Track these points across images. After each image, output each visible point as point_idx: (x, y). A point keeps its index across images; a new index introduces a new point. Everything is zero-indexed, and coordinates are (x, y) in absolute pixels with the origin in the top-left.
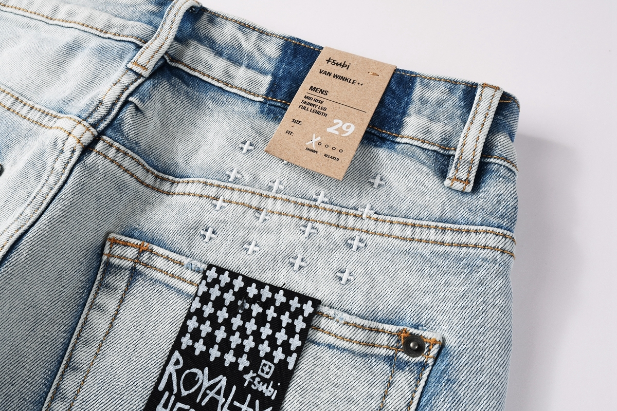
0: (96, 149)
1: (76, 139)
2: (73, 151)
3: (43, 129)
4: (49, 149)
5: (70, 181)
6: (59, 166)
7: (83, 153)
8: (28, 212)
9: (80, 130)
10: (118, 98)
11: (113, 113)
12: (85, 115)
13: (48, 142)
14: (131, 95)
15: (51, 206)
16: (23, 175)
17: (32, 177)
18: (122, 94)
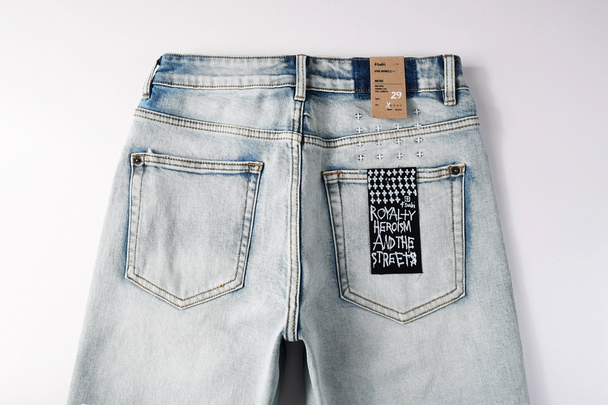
0: (305, 141)
1: (297, 141)
3: (273, 140)
4: (286, 149)
5: (303, 159)
6: (295, 155)
7: (301, 145)
8: (295, 177)
9: (295, 136)
10: (300, 116)
11: (301, 123)
12: (291, 129)
13: (283, 146)
14: (304, 112)
15: (303, 172)
16: (280, 163)
17: (285, 162)
18: (300, 113)
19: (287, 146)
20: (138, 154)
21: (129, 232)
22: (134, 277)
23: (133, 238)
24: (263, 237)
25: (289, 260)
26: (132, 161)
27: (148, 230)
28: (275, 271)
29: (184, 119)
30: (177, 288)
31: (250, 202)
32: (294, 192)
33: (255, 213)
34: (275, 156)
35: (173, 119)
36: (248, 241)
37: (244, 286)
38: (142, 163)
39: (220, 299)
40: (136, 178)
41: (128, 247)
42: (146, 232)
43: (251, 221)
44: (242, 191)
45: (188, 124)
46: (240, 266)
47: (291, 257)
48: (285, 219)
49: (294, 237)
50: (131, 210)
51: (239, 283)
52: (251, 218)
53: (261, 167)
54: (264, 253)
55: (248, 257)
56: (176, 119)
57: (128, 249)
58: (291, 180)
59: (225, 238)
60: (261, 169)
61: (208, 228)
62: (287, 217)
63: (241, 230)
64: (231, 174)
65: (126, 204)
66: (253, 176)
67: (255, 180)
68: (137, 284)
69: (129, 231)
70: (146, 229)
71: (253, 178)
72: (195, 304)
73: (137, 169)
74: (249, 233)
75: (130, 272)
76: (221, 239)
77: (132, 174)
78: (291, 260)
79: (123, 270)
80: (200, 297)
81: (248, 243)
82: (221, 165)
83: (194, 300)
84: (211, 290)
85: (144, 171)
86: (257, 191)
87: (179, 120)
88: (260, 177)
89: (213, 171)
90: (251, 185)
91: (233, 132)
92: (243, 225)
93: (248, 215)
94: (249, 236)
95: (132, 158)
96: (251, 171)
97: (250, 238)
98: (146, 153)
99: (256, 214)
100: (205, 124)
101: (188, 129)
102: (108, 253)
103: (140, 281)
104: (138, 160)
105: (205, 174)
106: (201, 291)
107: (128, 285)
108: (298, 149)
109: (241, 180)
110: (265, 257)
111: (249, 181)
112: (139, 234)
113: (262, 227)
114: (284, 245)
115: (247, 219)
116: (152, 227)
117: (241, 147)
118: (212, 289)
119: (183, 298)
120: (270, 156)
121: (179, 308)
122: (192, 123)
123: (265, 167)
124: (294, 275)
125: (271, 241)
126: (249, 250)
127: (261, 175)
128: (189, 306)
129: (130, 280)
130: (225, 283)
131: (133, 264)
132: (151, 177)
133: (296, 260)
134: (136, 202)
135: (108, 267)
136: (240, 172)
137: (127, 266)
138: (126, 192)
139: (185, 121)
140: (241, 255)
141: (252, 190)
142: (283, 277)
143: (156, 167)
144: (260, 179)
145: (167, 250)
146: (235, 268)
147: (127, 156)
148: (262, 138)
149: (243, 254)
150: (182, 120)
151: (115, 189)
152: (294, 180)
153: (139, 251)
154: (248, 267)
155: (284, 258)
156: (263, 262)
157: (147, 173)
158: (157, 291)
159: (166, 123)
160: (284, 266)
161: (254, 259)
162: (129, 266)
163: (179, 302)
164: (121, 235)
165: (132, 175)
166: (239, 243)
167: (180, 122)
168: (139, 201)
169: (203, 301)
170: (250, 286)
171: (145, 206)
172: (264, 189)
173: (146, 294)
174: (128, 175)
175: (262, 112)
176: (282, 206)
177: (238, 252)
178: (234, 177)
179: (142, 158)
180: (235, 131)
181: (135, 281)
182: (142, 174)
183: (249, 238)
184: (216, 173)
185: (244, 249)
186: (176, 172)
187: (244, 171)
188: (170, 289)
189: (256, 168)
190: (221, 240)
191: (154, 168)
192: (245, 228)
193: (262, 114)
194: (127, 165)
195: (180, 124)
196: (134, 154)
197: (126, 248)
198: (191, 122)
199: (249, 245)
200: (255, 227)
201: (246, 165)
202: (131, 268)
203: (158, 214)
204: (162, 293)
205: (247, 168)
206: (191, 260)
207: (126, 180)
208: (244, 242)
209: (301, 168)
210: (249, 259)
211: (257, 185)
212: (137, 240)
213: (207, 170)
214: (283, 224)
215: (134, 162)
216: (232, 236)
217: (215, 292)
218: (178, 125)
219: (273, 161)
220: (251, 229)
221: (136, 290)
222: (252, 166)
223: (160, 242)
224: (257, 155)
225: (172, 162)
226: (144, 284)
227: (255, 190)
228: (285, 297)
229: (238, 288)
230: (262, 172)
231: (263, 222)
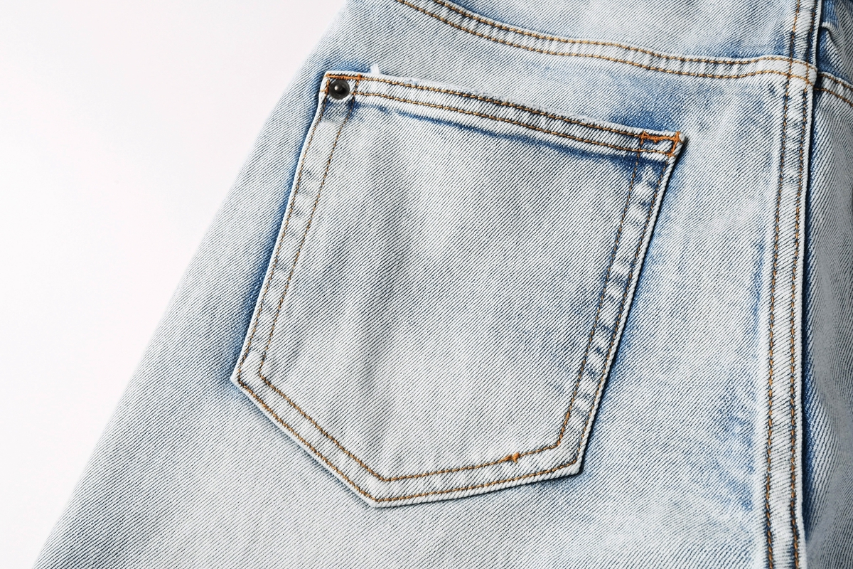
0: (825, 87)
1: (803, 80)
2: (804, 95)
3: (724, 81)
4: (766, 98)
5: (818, 129)
6: (794, 115)
7: (814, 93)
8: (791, 172)
9: (799, 68)
10: (812, 27)
11: (814, 44)
12: (786, 51)
13: (758, 92)
14: (822, 20)
15: (815, 162)
16: (743, 134)
17: (758, 136)
18: (813, 19)
19: (772, 91)
20: (344, 73)
21: (272, 260)
22: (256, 383)
23: (281, 276)
24: (663, 334)
25: (762, 396)
26: (323, 87)
27: (327, 262)
28: (703, 432)
29: (476, 15)
30: (374, 442)
31: (630, 234)
32: (788, 208)
33: (643, 265)
34: (727, 119)
35: (450, 8)
36: (612, 340)
37: (581, 469)
38: (349, 97)
39: (499, 499)
40: (325, 130)
41: (259, 300)
42: (319, 266)
43: (628, 285)
44: (611, 205)
45: (486, 30)
46: (577, 409)
47: (769, 388)
48: (748, 282)
49: (782, 329)
50: (293, 204)
51: (568, 457)
52: (630, 279)
53: (679, 147)
54: (662, 377)
55: (606, 385)
56: (457, 12)
57: (258, 304)
58: (775, 179)
59: (542, 321)
60: (676, 151)
61: (494, 290)
62: (757, 275)
63: (592, 307)
64: (584, 154)
65: (282, 189)
66: (649, 169)
67: (654, 179)
68: (260, 406)
69: (273, 256)
70: (321, 257)
71: (648, 174)
72: (419, 500)
73: (331, 109)
74: (618, 319)
75: (249, 368)
76: (530, 323)
77: (316, 118)
78: (770, 397)
79: (231, 358)
80: (437, 482)
81: (611, 345)
82: (559, 123)
83: (418, 486)
84: (473, 468)
85: (349, 116)
86: (656, 208)
87: (464, 16)
88: (672, 172)
89: (531, 133)
90: (642, 190)
91: (607, 55)
92: (602, 295)
93: (619, 269)
94: (616, 326)
95: (325, 80)
96: (644, 155)
97: (620, 334)
98: (363, 74)
99: (647, 268)
100: (530, 35)
101: (483, 41)
102: (200, 304)
103: (270, 398)
104: (339, 88)
105: (506, 136)
106: (444, 464)
107: (235, 404)
108: (805, 103)
109: (613, 174)
110: (667, 389)
111: (636, 179)
112: (298, 267)
113: (663, 302)
114: (744, 351)
115: (618, 280)
116: (339, 256)
117: (623, 94)
118: (478, 463)
119: (385, 474)
120: (708, 120)
121: (367, 500)
122: (496, 30)
123: (690, 148)
124: (781, 441)
125: (690, 346)
126: (612, 366)
127: (674, 168)
128: (399, 503)
129: (244, 391)
130: (522, 450)
131: (261, 347)
132: (364, 131)
133: (787, 396)
134: (313, 185)
135: (189, 343)
136: (612, 151)
137: (244, 349)
138: (290, 160)
139: (479, 21)
140: (585, 376)
141: (644, 204)
142: (737, 446)
143: (382, 109)
144: (670, 177)
145: (368, 327)
146: (560, 412)
147: (313, 75)
148: (689, 74)
149: (592, 374)
150: (471, 18)
151: (262, 149)
152: (786, 180)
153: (289, 314)
154: (601, 417)
155: (740, 392)
156: (656, 405)
157: (355, 121)
158: (315, 436)
159: (432, 15)
160: (740, 415)
161: (626, 395)
162: (248, 350)
163: (371, 484)
164: (248, 264)
165: (314, 122)
166: (583, 341)
167: (466, 20)
168: (319, 183)
169: (446, 496)
170: (602, 472)
171: (331, 200)
172: (682, 203)
173: (279, 441)
174: (305, 122)
175: (696, 17)
176: (745, 244)
177: (576, 366)
178: (591, 162)
179: (351, 84)
180: (612, 53)
181: (257, 397)
182: (341, 123)
183: (614, 333)
184: (540, 142)
185: (595, 361)
186: (430, 124)
187: (623, 153)
188: (353, 439)
189: (664, 146)
190: (529, 325)
191: (376, 111)
192: (607, 304)
193: (695, 21)
194: (308, 100)
195: (465, 24)
196: (333, 72)
197: (255, 300)
198: (493, 26)
199: (613, 352)
200: (640, 304)
201: (632, 136)
202: (254, 357)
203: (363, 226)
204: (327, 448)
205: (634, 144)
206: (429, 370)
207: (296, 132)
208: (601, 341)
209: (811, 153)
210: (609, 394)
211: (660, 193)
212: (291, 282)
213: (516, 127)
214: (743, 296)
215: (330, 90)
216: (565, 319)
217: (488, 474)
218: (459, 28)
219: (720, 131)
220: (627, 307)
221: (252, 422)
222: (651, 141)
223: (352, 304)
224: (667, 116)
225: (423, 96)
226: (282, 408)
227: (652, 204)
228: (747, 504)
229: (564, 471)
230: (679, 159)
231: (667, 288)
